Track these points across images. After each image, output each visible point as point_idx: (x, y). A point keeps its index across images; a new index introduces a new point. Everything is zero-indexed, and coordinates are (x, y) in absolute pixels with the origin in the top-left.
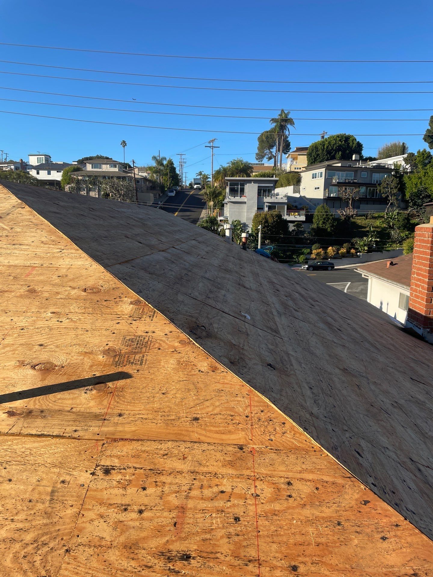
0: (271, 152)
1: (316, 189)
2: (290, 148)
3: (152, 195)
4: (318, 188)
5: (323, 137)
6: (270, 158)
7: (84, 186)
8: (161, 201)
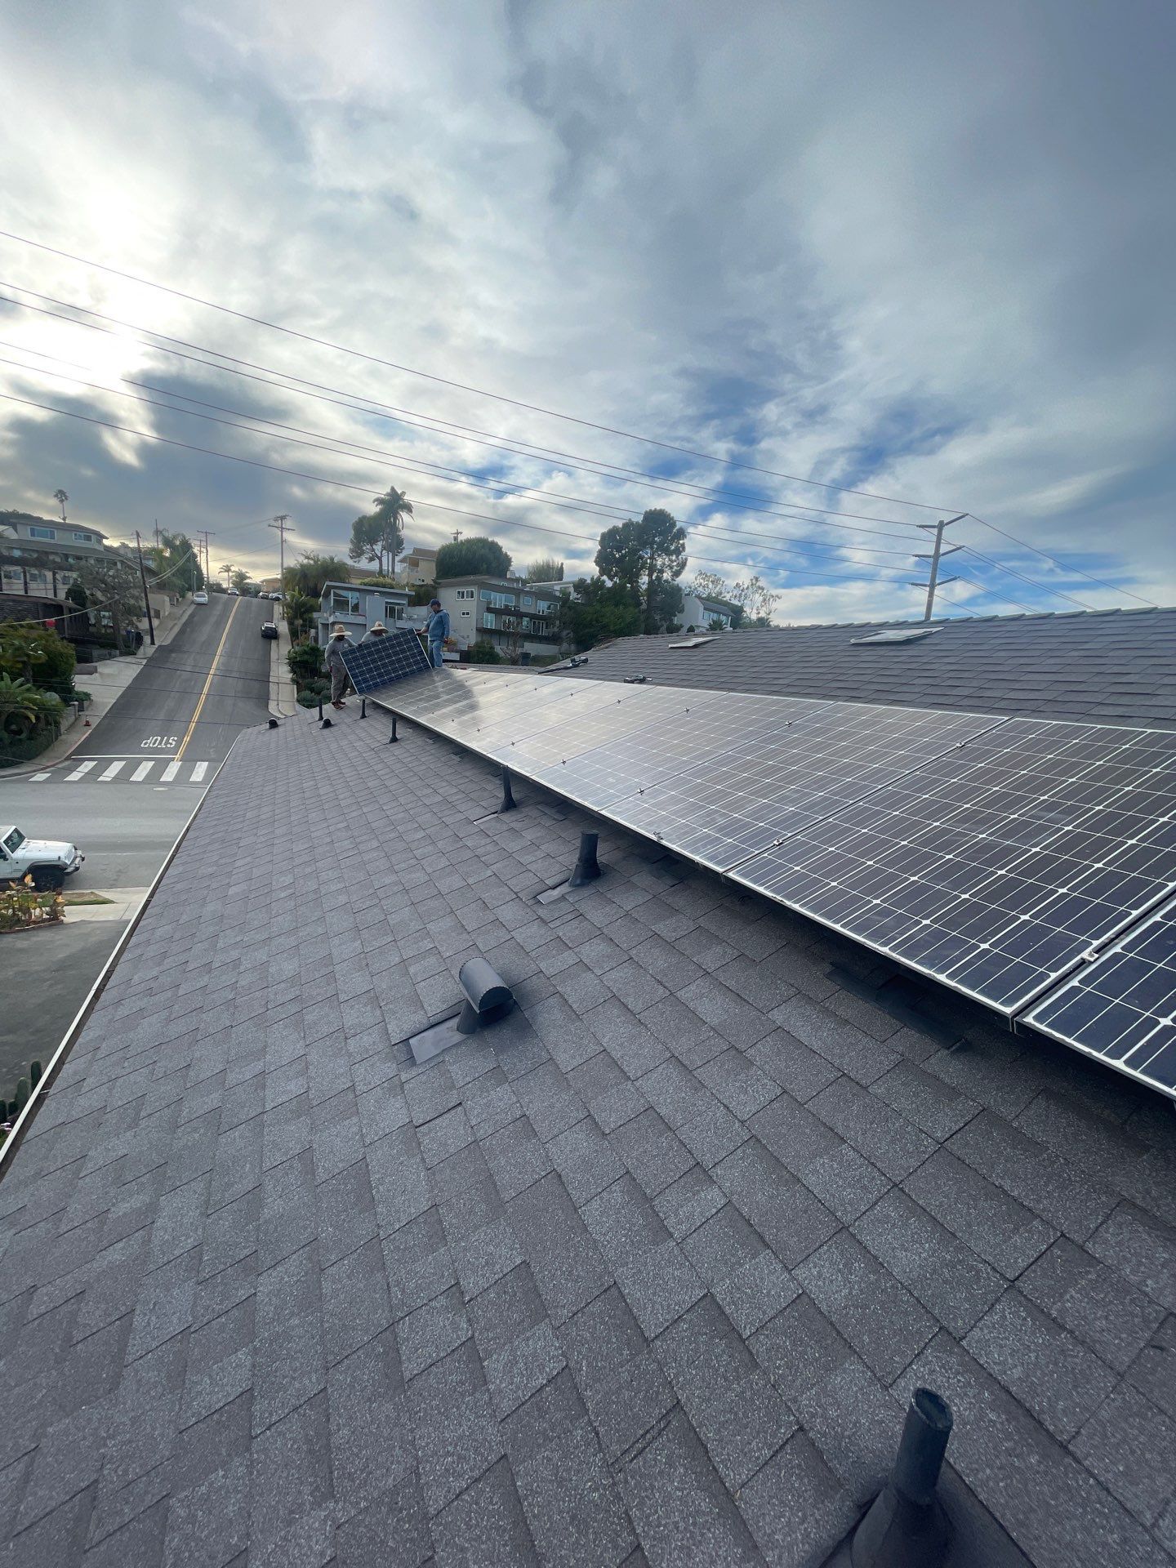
0: (373, 550)
1: (464, 614)
2: (404, 548)
3: (167, 599)
4: (468, 614)
5: (456, 539)
6: (371, 559)
7: (18, 569)
8: (184, 611)
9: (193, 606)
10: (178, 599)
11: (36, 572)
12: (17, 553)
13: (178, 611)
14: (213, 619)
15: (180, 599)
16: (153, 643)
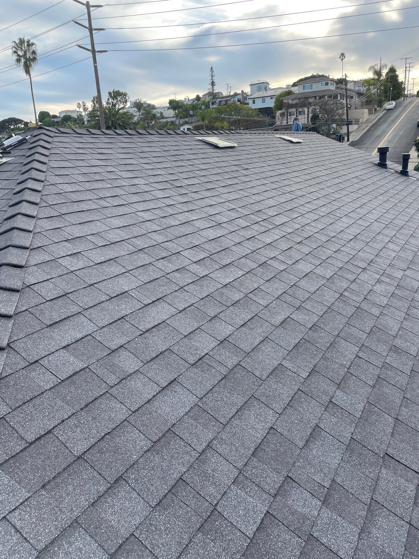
3: (366, 111)
7: (294, 110)
8: (377, 117)
9: (385, 111)
10: (376, 109)
11: (301, 110)
12: (295, 102)
13: (373, 117)
14: (392, 118)
15: (378, 109)
16: (348, 140)
